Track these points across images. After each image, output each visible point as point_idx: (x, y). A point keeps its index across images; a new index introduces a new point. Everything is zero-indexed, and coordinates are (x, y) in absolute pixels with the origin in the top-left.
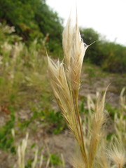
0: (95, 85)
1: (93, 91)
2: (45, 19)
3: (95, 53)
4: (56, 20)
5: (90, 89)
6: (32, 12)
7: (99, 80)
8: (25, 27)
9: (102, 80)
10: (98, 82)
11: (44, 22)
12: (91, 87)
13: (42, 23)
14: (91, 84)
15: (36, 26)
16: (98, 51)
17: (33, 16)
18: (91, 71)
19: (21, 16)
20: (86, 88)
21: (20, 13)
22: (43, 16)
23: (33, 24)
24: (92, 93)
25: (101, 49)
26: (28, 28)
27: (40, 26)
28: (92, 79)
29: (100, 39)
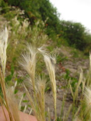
0: (78, 63)
1: (75, 67)
2: (47, 11)
3: (80, 41)
4: (54, 14)
5: (73, 66)
6: (38, 5)
7: (81, 60)
8: (32, 15)
9: (83, 60)
10: (80, 62)
11: (46, 14)
12: (74, 64)
13: (44, 14)
14: (74, 62)
15: (40, 16)
16: (82, 40)
17: (39, 8)
18: (75, 53)
19: (30, 6)
20: (70, 64)
21: (30, 4)
22: (45, 9)
23: (37, 14)
24: (74, 68)
25: (85, 38)
26: (34, 15)
27: (42, 15)
28: (75, 59)
29: (85, 31)
